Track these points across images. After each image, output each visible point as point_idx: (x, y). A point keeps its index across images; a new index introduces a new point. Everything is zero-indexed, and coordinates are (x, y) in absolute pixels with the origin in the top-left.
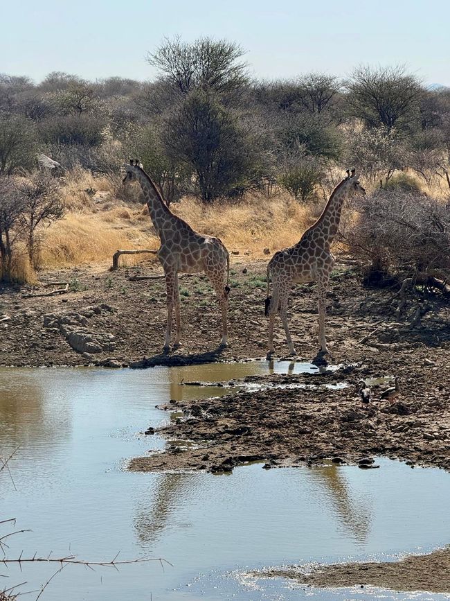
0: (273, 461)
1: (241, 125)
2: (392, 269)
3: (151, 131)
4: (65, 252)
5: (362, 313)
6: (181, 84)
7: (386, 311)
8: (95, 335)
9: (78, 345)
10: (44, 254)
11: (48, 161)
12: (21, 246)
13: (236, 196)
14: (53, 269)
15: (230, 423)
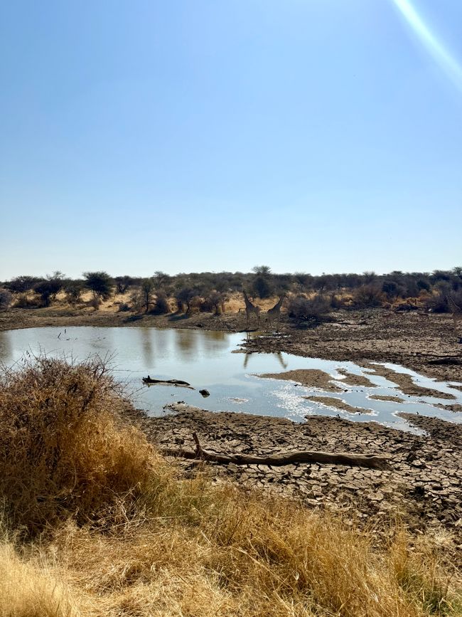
0: (260, 352)
1: (269, 283)
2: (295, 314)
3: (250, 284)
4: (230, 308)
5: (288, 322)
6: (258, 274)
7: (293, 322)
8: (232, 325)
9: (229, 327)
10: (226, 308)
11: (231, 290)
12: (220, 307)
13: (267, 297)
14: (227, 312)
15: (254, 344)
